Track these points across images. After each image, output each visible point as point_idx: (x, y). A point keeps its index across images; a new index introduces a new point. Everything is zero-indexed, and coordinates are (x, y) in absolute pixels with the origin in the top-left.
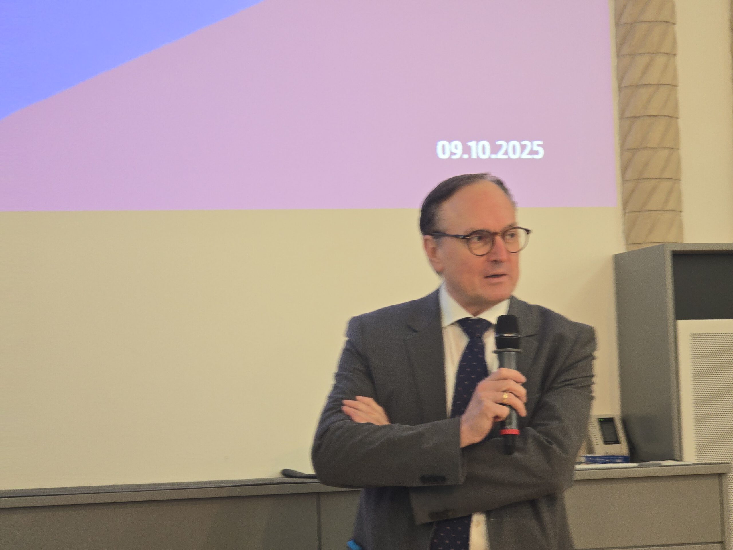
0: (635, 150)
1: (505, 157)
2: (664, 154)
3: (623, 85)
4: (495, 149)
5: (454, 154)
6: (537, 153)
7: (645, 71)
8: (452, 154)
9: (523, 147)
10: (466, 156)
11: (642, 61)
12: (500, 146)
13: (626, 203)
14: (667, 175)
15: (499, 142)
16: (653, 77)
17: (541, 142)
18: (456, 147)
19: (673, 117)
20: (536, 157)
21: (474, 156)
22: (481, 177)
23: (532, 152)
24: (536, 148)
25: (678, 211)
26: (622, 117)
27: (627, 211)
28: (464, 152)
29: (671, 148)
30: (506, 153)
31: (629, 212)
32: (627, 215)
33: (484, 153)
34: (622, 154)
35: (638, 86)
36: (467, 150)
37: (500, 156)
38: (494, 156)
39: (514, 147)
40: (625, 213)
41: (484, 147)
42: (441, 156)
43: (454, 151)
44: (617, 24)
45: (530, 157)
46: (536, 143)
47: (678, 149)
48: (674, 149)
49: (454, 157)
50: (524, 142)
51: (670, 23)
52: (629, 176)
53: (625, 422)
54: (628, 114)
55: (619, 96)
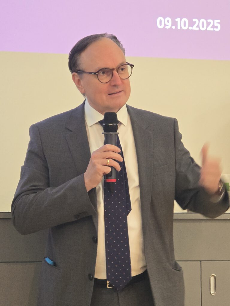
1: (197, 29)
4: (192, 24)
5: (168, 25)
6: (217, 27)
8: (165, 25)
9: (208, 24)
10: (174, 27)
12: (195, 22)
15: (194, 20)
17: (219, 21)
18: (168, 21)
20: (216, 29)
21: (179, 28)
22: (102, 36)
23: (213, 27)
24: (216, 25)
28: (172, 25)
30: (198, 26)
33: (185, 25)
36: (174, 23)
37: (195, 28)
38: (190, 28)
39: (203, 23)
41: (185, 22)
42: (159, 27)
43: (167, 23)
45: (212, 29)
46: (216, 21)
49: (167, 27)
50: (209, 21)
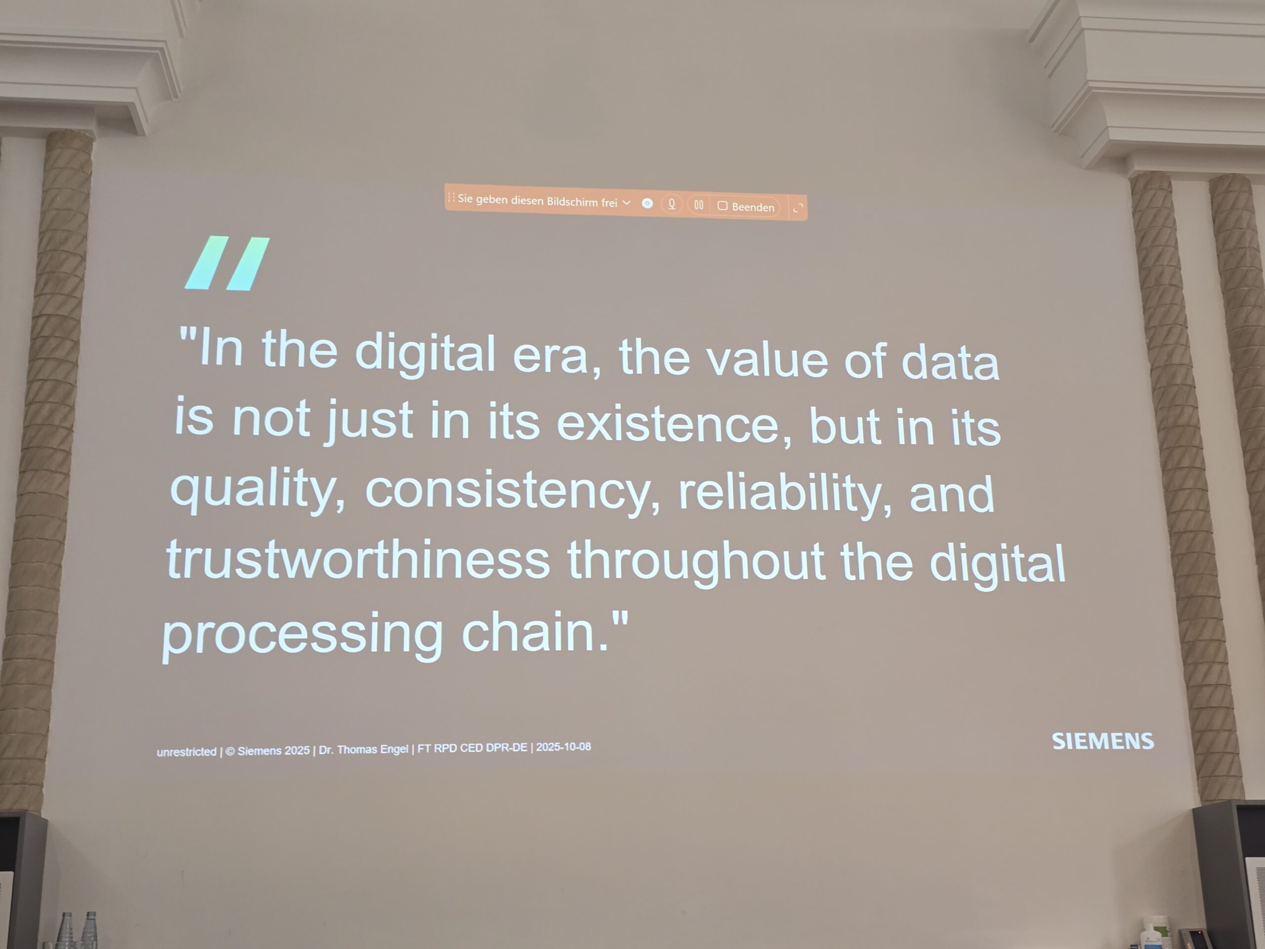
0: (1202, 732)
2: (1225, 735)
3: (1190, 685)
7: (1206, 675)
11: (1203, 668)
13: (1198, 771)
14: (1229, 749)
16: (1212, 679)
19: (1230, 708)
25: (1240, 777)
26: (1191, 708)
27: (1200, 776)
29: (1230, 731)
31: (1201, 777)
32: (1200, 779)
34: (1193, 735)
35: (1202, 686)
40: (1198, 778)
44: (1182, 642)
47: (1236, 731)
48: (1232, 731)
51: (1222, 641)
52: (1199, 750)
53: (1210, 934)
54: (1195, 706)
55: (1188, 693)
